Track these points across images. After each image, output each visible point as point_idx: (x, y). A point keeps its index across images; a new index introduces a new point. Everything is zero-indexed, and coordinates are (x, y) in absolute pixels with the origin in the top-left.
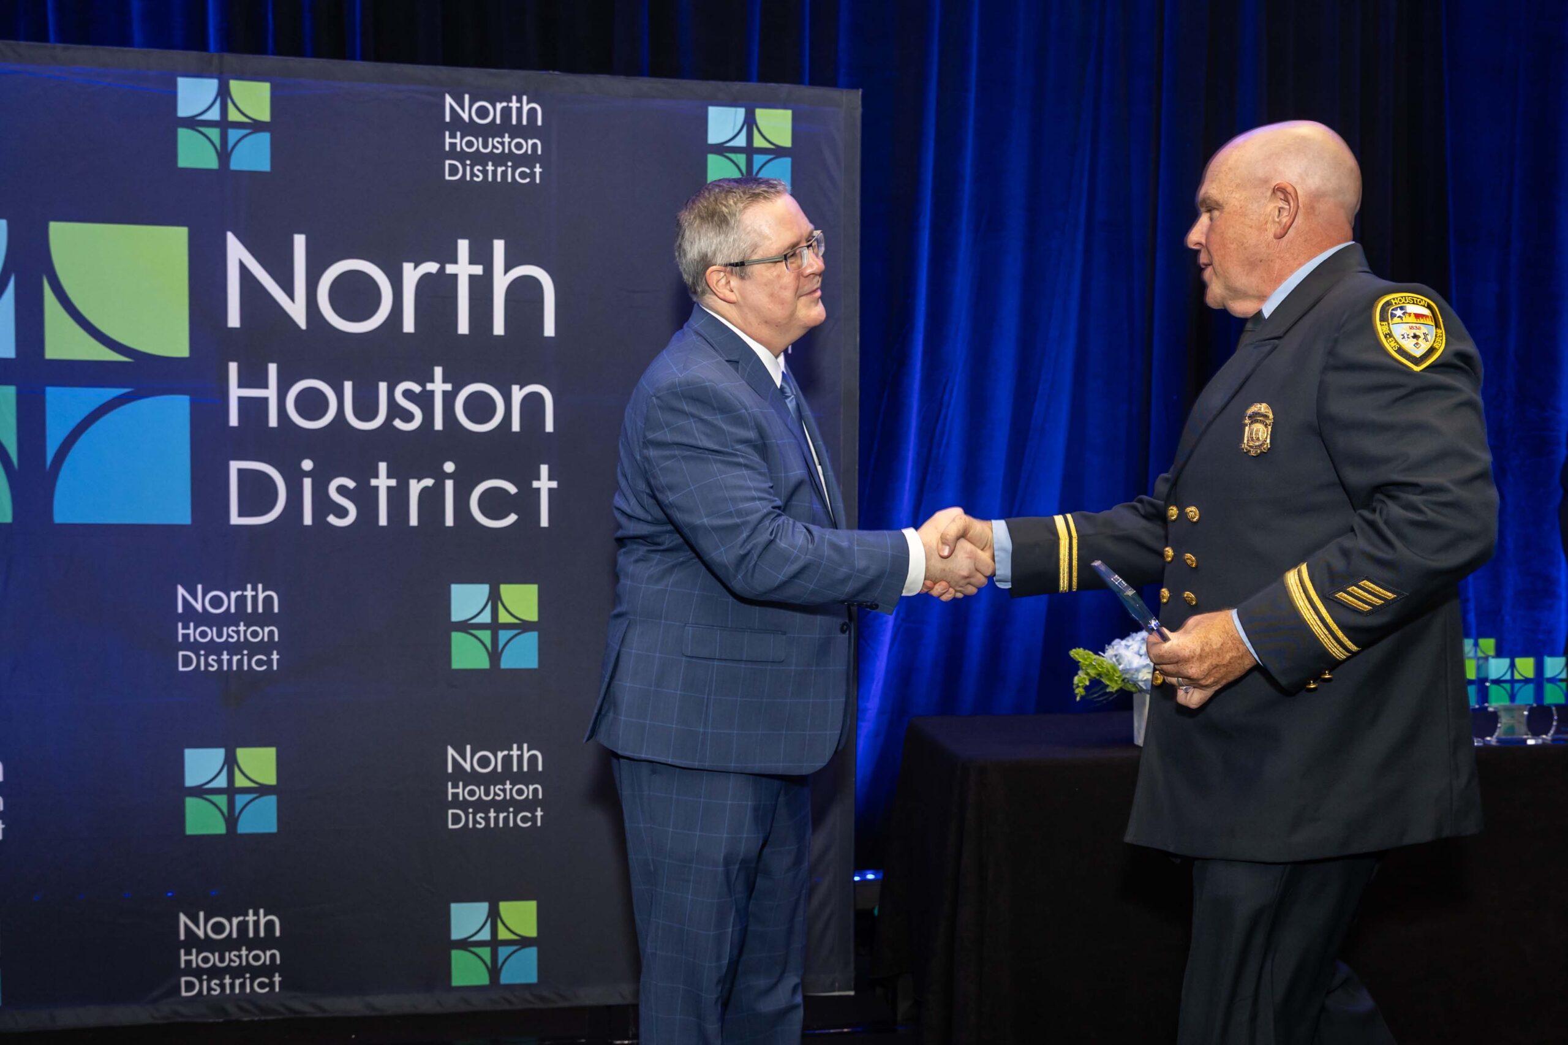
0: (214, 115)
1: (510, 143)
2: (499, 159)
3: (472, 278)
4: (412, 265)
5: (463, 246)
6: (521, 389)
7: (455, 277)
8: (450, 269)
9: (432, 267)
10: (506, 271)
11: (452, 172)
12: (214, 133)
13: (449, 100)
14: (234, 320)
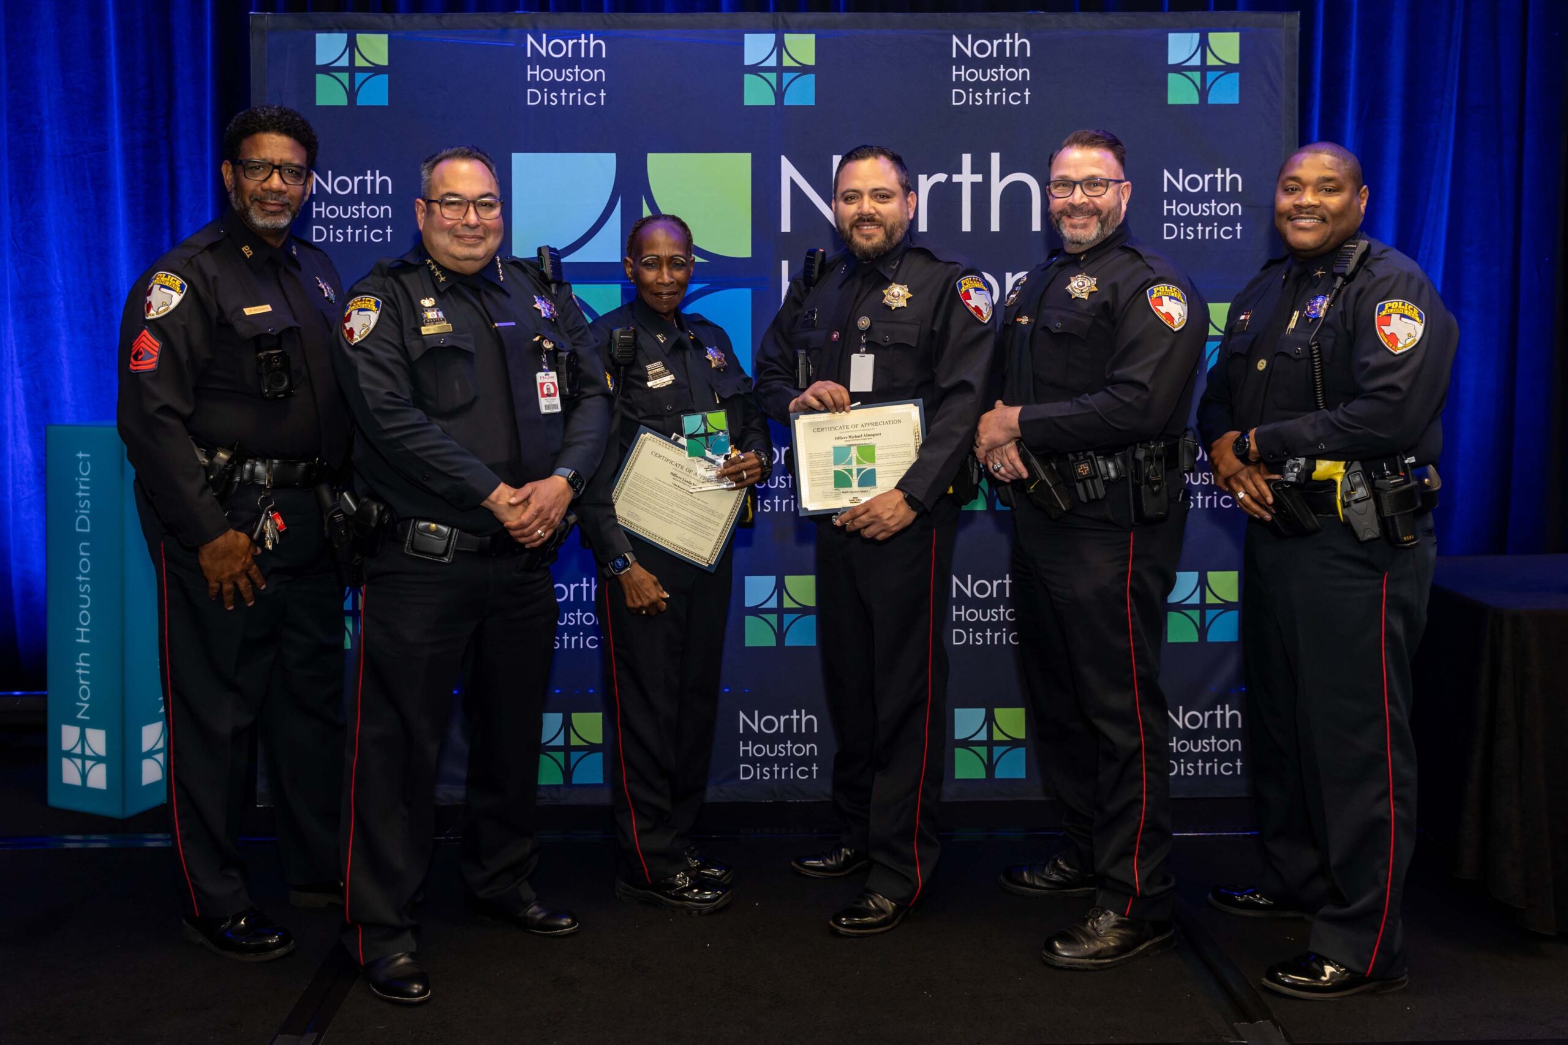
0: (772, 62)
1: (1004, 72)
2: (995, 87)
3: (973, 184)
4: (925, 176)
5: (967, 159)
6: (1013, 276)
7: (960, 184)
8: (956, 178)
9: (941, 177)
10: (1001, 180)
11: (958, 98)
12: (772, 77)
13: (955, 40)
14: (786, 227)
